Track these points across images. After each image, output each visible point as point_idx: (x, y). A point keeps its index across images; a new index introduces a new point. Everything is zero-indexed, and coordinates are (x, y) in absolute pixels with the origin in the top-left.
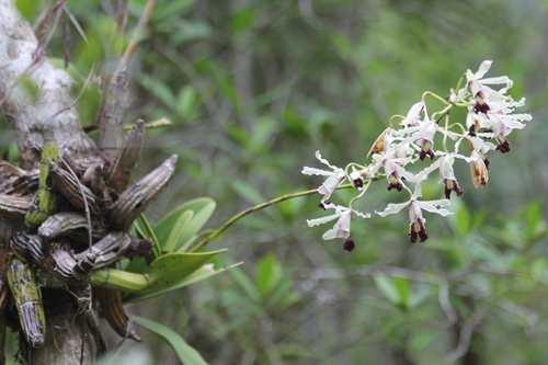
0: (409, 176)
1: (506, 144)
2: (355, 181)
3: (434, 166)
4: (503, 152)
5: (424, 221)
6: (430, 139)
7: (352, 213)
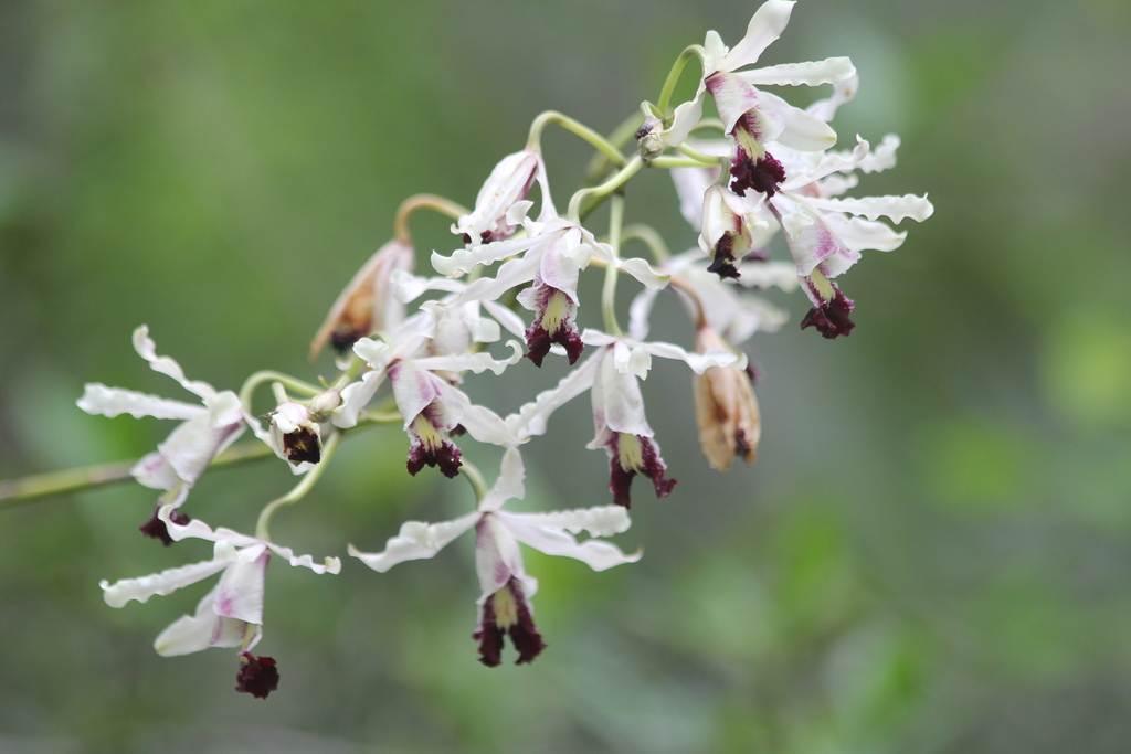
0: (482, 423)
1: (838, 303)
2: (290, 439)
3: (571, 385)
4: (829, 333)
5: (530, 586)
6: (567, 283)
7: (268, 559)
